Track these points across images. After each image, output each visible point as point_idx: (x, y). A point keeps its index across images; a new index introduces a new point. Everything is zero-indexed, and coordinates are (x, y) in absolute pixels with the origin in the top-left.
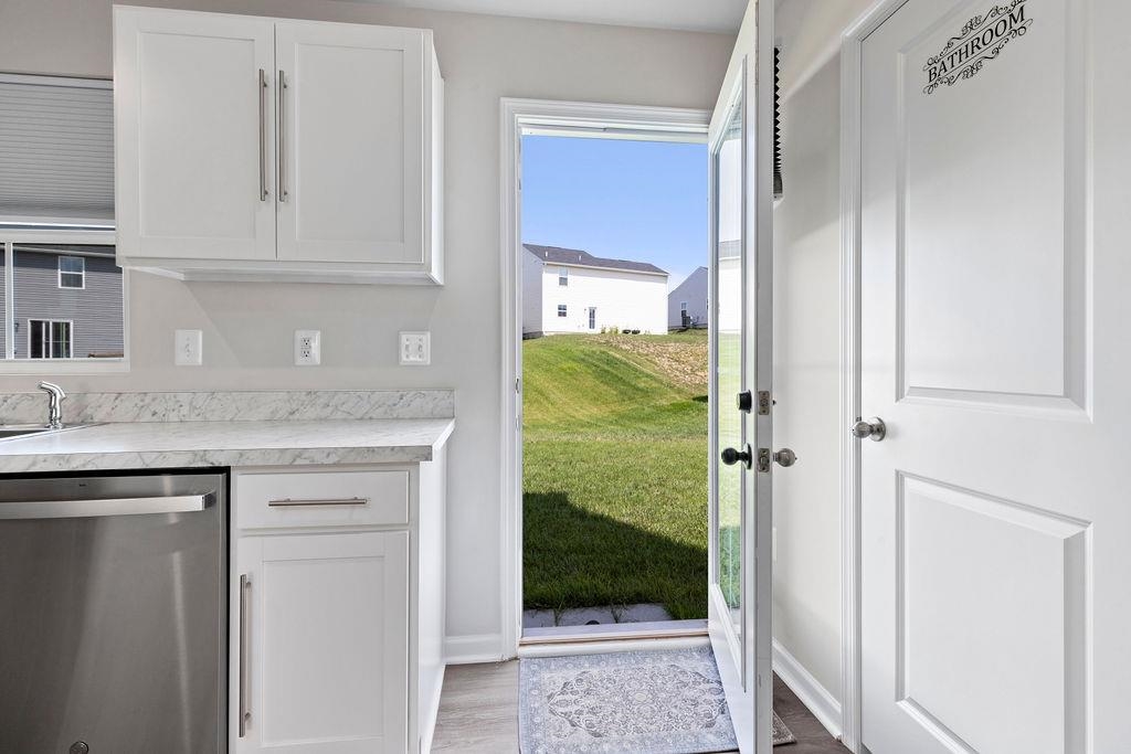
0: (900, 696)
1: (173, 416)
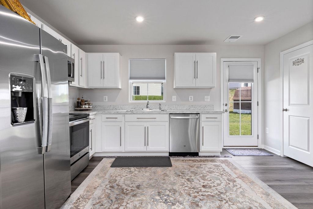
0: (289, 146)
1: (173, 109)
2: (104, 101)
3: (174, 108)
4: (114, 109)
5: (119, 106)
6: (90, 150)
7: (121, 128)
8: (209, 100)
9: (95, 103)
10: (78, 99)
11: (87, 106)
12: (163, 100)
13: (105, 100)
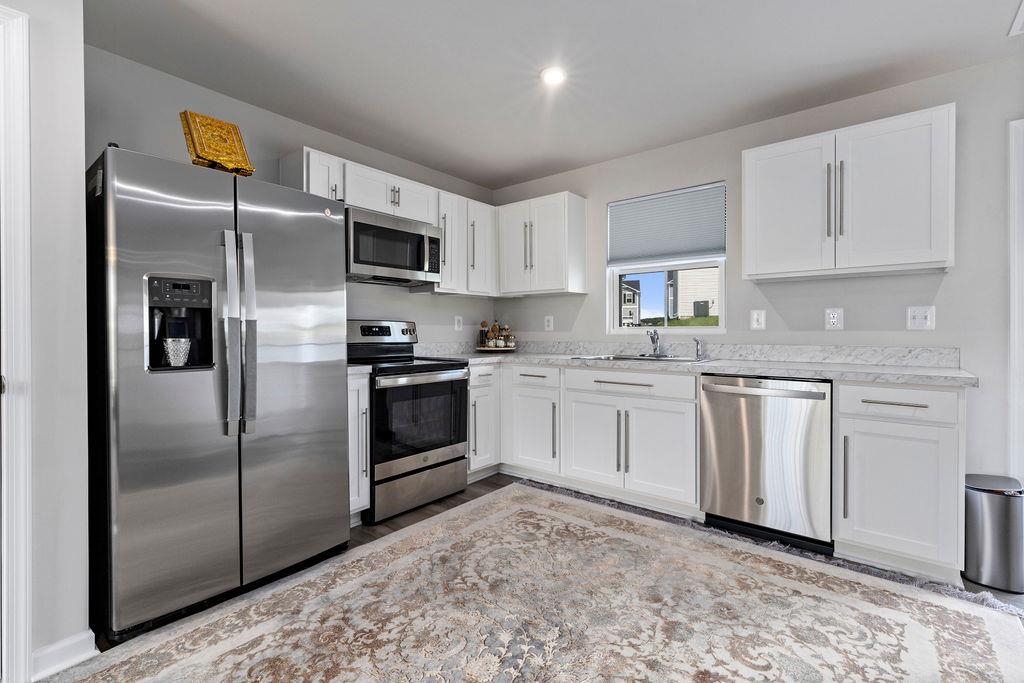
2: (547, 329)
3: (757, 354)
4: (568, 352)
5: (581, 344)
6: (472, 453)
7: (554, 407)
8: (931, 324)
9: (524, 336)
10: (483, 324)
11: (501, 343)
12: (717, 325)
13: (548, 326)
